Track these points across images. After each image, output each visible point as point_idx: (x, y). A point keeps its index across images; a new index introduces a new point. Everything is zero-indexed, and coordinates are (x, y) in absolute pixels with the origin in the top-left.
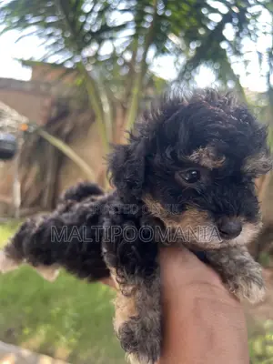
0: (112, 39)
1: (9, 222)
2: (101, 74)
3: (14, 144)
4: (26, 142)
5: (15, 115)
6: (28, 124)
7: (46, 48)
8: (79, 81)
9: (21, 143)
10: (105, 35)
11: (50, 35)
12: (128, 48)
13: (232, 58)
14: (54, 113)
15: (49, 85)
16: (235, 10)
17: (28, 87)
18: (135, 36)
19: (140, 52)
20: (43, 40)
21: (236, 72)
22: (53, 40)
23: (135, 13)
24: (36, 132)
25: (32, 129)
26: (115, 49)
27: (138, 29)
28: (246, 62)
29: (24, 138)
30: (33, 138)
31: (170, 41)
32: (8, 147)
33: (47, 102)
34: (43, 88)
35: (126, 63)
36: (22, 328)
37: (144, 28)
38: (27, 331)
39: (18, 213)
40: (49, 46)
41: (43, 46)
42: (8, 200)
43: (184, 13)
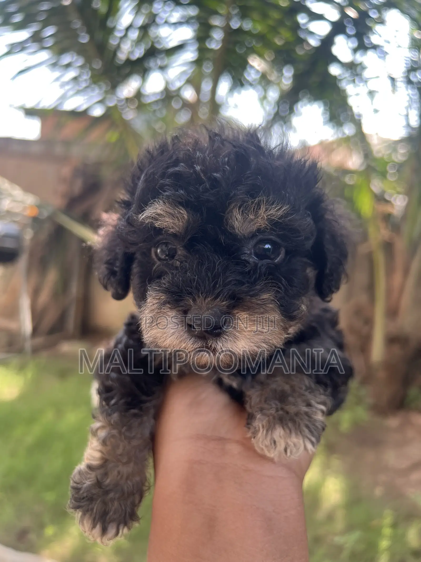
0: (163, 68)
1: (15, 360)
2: (149, 123)
3: (17, 238)
4: (36, 234)
5: (18, 192)
6: (39, 207)
7: (63, 85)
8: (113, 136)
9: (28, 235)
10: (151, 63)
11: (68, 66)
12: (189, 81)
13: (350, 89)
14: (78, 186)
15: (67, 143)
16: (352, 13)
17: (36, 149)
18: (198, 62)
19: (206, 86)
20: (57, 74)
21: (356, 110)
22: (72, 74)
23: (197, 26)
24: (51, 218)
25: (45, 214)
26: (167, 83)
27: (202, 51)
28: (371, 93)
29: (33, 228)
30: (47, 229)
31: (252, 67)
32: (9, 244)
33: (66, 171)
34: (59, 150)
35: (186, 105)
36: (42, 526)
37: (212, 50)
38: (50, 531)
39: (28, 345)
40: (67, 83)
41: (58, 83)
42: (12, 325)
43: (271, 22)
